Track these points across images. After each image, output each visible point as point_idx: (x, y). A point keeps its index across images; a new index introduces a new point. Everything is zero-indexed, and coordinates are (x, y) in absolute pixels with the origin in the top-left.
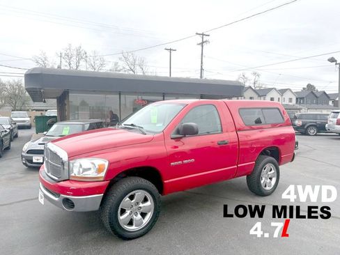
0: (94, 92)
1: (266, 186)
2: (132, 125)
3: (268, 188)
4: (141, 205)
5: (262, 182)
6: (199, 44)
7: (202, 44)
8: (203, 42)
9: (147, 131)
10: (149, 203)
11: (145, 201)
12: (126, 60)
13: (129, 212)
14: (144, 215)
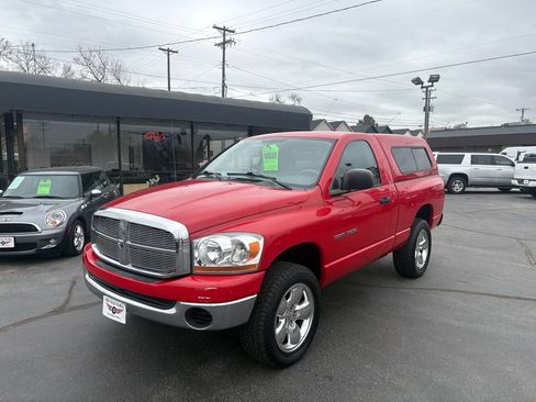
0: (74, 117)
2: (250, 174)
3: (419, 265)
4: (298, 308)
6: (218, 45)
8: (224, 43)
9: (290, 184)
10: (306, 303)
11: (303, 300)
12: (88, 63)
13: (283, 321)
14: (300, 323)
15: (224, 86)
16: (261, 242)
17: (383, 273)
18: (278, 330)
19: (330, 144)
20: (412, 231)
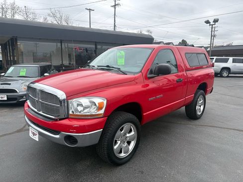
2: (108, 66)
3: (199, 113)
5: (196, 109)
6: (112, 6)
8: (115, 5)
9: (127, 72)
10: (133, 133)
11: (131, 131)
12: (54, 16)
13: (119, 142)
14: (129, 143)
15: (115, 26)
16: (105, 102)
17: (180, 116)
18: (115, 147)
19: (150, 51)
20: (195, 97)
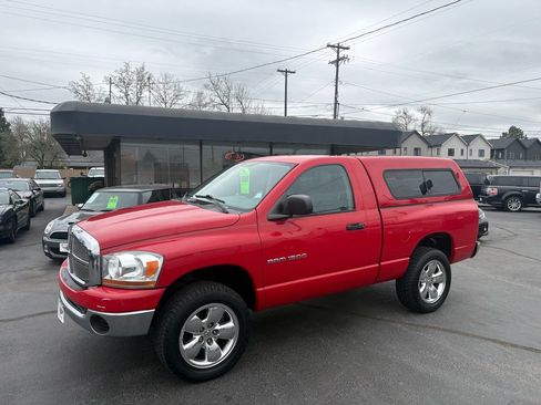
0: (159, 140)
1: (427, 297)
2: (208, 197)
3: (431, 300)
4: (218, 327)
5: (421, 290)
6: (332, 63)
7: (337, 62)
8: (338, 60)
10: (230, 324)
11: (226, 320)
12: (216, 87)
13: (197, 338)
15: (336, 103)
16: (160, 262)
